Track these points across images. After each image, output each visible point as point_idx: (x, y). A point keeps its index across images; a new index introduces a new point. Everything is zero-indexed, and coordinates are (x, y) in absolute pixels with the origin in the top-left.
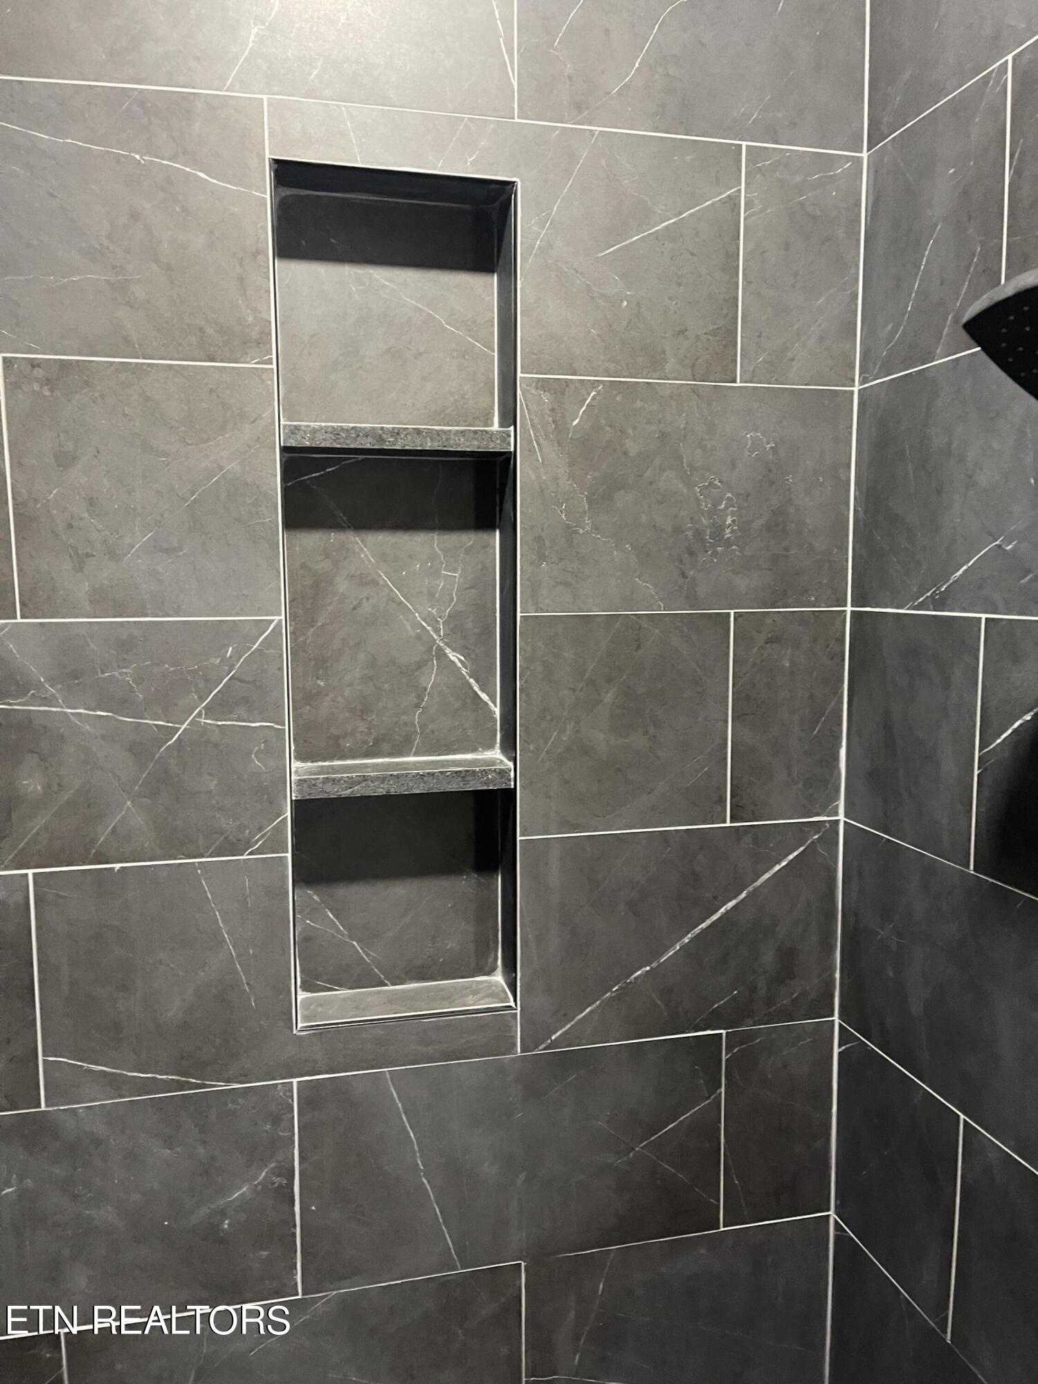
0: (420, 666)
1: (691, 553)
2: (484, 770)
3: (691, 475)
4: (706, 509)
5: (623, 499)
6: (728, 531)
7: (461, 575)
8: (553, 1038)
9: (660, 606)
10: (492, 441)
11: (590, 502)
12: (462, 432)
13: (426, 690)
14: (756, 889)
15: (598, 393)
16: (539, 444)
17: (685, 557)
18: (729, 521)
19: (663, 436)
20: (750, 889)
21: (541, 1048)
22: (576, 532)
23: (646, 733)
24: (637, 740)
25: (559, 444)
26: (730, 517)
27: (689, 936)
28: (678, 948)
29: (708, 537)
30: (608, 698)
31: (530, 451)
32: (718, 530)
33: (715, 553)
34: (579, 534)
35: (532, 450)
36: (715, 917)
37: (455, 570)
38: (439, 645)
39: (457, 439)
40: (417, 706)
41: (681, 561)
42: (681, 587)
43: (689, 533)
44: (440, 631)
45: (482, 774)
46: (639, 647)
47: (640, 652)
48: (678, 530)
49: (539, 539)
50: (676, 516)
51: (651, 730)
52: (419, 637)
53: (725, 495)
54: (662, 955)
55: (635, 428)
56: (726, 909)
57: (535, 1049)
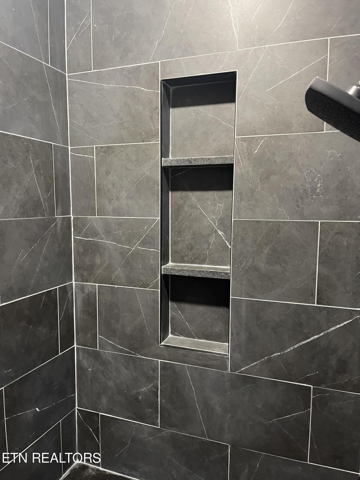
0: (209, 235)
1: (302, 198)
2: (220, 272)
3: (303, 169)
4: (309, 181)
5: (274, 178)
6: (318, 190)
7: (223, 206)
8: (242, 370)
9: (288, 218)
10: (227, 160)
11: (261, 180)
12: (217, 158)
13: (211, 243)
14: (328, 333)
15: (265, 141)
16: (242, 161)
17: (299, 200)
18: (319, 185)
19: (291, 154)
20: (326, 332)
21: (237, 372)
22: (255, 191)
23: (281, 265)
24: (278, 268)
25: (249, 159)
26: (319, 184)
27: (297, 345)
28: (292, 349)
29: (309, 192)
30: (266, 251)
31: (238, 163)
32: (314, 189)
33: (312, 198)
34: (256, 191)
35: (239, 163)
36: (309, 340)
37: (222, 204)
38: (215, 229)
39: (215, 160)
40: (208, 248)
41: (297, 201)
42: (297, 211)
43: (301, 191)
44: (216, 224)
45: (220, 273)
46: (278, 233)
47: (279, 235)
48: (296, 189)
49: (241, 193)
50: (296, 184)
51: (283, 265)
52: (209, 226)
53: (318, 175)
54: (285, 350)
55: (279, 152)
56: (314, 338)
57: (235, 372)
